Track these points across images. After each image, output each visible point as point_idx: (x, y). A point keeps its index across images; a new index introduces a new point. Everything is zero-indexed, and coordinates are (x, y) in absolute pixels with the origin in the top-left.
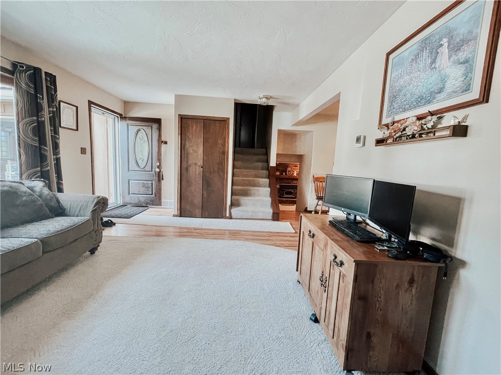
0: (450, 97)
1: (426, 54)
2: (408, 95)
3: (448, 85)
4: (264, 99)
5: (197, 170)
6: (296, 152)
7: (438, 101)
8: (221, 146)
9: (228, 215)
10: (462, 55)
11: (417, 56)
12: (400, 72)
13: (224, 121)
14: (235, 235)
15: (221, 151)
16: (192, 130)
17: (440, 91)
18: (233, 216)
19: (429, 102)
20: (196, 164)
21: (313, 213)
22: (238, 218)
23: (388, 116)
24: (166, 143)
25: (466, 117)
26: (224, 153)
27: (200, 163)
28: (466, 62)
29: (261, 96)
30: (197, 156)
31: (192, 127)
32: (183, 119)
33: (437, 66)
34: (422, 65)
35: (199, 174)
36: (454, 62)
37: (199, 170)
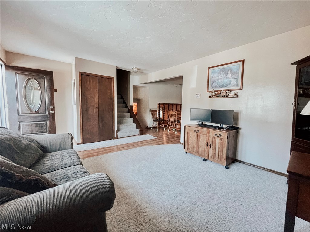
0: (232, 86)
1: (223, 73)
2: (219, 83)
3: (231, 83)
4: (136, 70)
5: (95, 110)
6: (138, 97)
7: (229, 87)
8: (109, 94)
9: (115, 137)
10: (235, 77)
11: (220, 73)
12: (214, 75)
13: (110, 79)
14: (120, 148)
15: (110, 97)
16: (90, 83)
17: (230, 84)
18: (119, 137)
19: (226, 87)
20: (93, 106)
21: (152, 128)
22: (122, 137)
23: (211, 88)
24: (56, 90)
25: (237, 92)
26: (111, 99)
27: (97, 105)
28: (236, 79)
29: (134, 68)
30: (94, 100)
31: (90, 81)
32: (82, 76)
33: (228, 77)
34: (222, 76)
35: (96, 112)
36: (233, 78)
37: (96, 110)
